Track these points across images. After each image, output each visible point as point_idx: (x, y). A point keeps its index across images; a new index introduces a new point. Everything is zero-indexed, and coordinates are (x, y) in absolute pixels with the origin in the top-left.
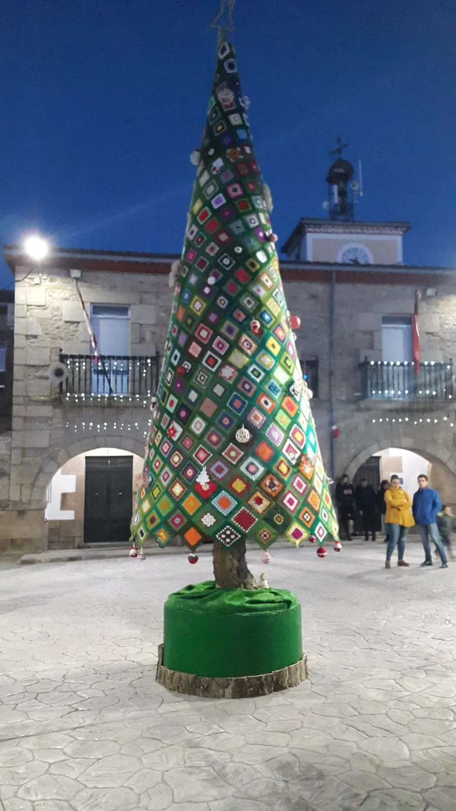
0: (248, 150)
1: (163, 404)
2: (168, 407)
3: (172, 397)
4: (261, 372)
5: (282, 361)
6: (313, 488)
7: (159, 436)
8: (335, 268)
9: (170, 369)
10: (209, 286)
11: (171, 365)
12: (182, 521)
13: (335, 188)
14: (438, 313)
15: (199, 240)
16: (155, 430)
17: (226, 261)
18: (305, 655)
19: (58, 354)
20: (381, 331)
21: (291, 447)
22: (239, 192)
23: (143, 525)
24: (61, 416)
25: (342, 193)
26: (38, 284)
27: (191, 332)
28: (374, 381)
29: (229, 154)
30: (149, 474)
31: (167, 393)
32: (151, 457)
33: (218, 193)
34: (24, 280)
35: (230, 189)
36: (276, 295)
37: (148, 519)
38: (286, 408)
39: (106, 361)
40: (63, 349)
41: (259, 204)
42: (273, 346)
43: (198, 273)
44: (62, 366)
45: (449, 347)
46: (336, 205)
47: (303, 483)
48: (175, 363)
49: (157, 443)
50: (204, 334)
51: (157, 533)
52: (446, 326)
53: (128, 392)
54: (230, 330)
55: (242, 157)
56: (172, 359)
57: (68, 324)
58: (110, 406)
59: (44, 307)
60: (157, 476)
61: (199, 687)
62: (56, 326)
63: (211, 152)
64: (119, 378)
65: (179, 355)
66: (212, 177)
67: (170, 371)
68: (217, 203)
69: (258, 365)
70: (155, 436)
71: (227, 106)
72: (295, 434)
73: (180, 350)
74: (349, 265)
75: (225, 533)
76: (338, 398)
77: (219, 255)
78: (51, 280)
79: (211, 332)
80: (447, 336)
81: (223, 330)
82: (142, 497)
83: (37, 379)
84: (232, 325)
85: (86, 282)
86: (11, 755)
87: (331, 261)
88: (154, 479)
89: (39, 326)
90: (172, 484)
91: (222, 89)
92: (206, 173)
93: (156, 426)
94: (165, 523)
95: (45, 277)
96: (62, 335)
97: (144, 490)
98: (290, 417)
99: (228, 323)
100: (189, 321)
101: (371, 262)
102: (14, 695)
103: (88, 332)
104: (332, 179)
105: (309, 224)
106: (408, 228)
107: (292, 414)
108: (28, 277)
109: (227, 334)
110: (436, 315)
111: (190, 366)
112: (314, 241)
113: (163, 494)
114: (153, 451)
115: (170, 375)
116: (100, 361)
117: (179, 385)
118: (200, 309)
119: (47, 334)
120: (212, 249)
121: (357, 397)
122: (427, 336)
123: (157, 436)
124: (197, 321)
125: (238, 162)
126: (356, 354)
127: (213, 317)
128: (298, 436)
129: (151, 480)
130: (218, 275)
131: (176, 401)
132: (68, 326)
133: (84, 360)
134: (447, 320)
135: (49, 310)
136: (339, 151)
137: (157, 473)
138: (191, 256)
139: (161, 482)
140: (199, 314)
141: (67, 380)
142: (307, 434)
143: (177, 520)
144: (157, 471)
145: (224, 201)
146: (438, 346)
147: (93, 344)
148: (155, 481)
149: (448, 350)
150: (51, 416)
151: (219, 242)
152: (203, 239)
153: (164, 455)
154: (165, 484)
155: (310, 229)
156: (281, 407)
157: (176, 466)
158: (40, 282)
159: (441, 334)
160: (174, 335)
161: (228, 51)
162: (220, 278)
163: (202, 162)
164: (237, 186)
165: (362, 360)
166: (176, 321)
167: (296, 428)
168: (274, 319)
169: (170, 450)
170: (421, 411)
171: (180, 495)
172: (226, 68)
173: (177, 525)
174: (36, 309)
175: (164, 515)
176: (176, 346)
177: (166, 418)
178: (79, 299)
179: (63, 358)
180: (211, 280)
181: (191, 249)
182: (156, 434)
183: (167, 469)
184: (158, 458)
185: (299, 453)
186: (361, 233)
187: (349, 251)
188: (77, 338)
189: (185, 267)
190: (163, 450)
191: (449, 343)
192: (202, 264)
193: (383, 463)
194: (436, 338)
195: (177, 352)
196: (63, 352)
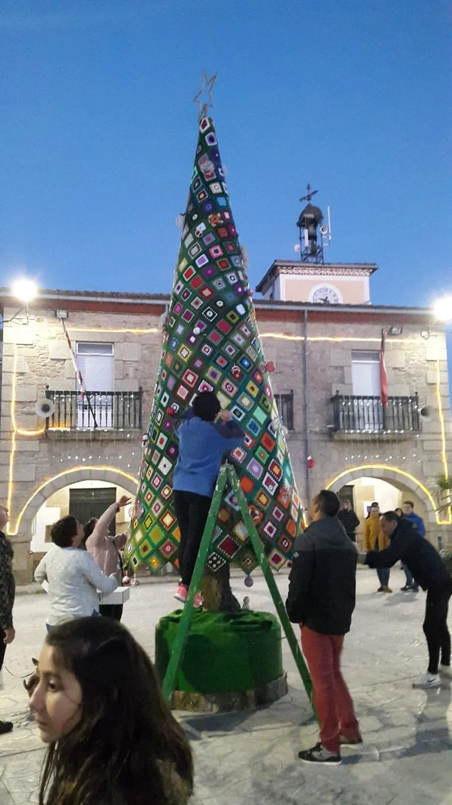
0: (227, 215)
1: (154, 442)
2: (158, 444)
3: (162, 435)
4: (242, 412)
5: (261, 402)
6: (291, 517)
7: (150, 471)
8: (306, 308)
9: (159, 409)
10: (195, 336)
11: (161, 406)
12: (172, 549)
13: (306, 233)
14: (404, 350)
15: (185, 294)
16: (146, 465)
17: (210, 314)
18: (285, 673)
19: (45, 390)
20: (350, 366)
21: (270, 479)
22: (220, 253)
23: (136, 552)
24: (47, 450)
25: (312, 237)
26: (26, 324)
27: (178, 376)
28: (346, 413)
29: (210, 219)
30: (141, 506)
31: (158, 431)
32: (143, 491)
33: (201, 254)
34: (13, 320)
35: (212, 250)
36: (254, 343)
37: (141, 547)
38: (264, 444)
39: (90, 396)
40: (49, 385)
41: (238, 263)
42: (253, 389)
43: (184, 324)
44: (49, 402)
45: (414, 381)
46: (307, 248)
47: (281, 512)
48: (165, 404)
49: (149, 478)
50: (190, 378)
51: (150, 561)
52: (411, 362)
53: (112, 427)
54: (214, 375)
55: (222, 222)
56: (162, 401)
57: (55, 362)
58: (94, 440)
59: (31, 346)
60: (149, 508)
61: (190, 703)
62: (42, 364)
63: (195, 217)
64: (104, 413)
65: (168, 397)
66: (196, 239)
67: (160, 412)
68: (200, 262)
69: (239, 406)
70: (147, 471)
71: (208, 177)
72: (273, 468)
73: (169, 393)
74: (319, 305)
75: (211, 559)
76: (312, 429)
77: (203, 308)
78: (39, 320)
79: (197, 376)
80: (413, 372)
81: (208, 375)
82: (135, 527)
83: (24, 415)
84: (215, 370)
85: (71, 321)
86: (20, 766)
87: (303, 301)
88: (146, 511)
89: (26, 364)
90: (163, 515)
91: (204, 161)
92: (190, 235)
93: (147, 462)
94: (157, 551)
95: (32, 317)
96: (49, 372)
97: (136, 521)
98: (269, 453)
99: (212, 368)
100: (177, 367)
101: (341, 302)
102: (17, 715)
103: (74, 369)
104: (302, 223)
105: (282, 267)
106: (374, 270)
107: (270, 450)
108: (16, 317)
109: (211, 378)
110: (402, 351)
111: (178, 407)
112: (287, 281)
113: (155, 524)
114: (144, 484)
115: (160, 415)
116: (85, 396)
117: (168, 425)
118: (187, 356)
119: (34, 372)
120: (197, 303)
121: (330, 428)
122: (393, 371)
123: (149, 471)
124: (184, 367)
125: (219, 226)
126: (328, 388)
127: (198, 364)
128: (276, 470)
129: (143, 511)
130: (203, 326)
131: (166, 439)
132: (54, 363)
133: (70, 396)
134: (413, 356)
135: (36, 348)
136: (309, 198)
137: (149, 505)
138: (178, 309)
139: (152, 513)
140: (186, 360)
141: (53, 415)
142: (284, 468)
143: (168, 549)
144: (149, 503)
145: (207, 261)
146: (404, 380)
147: (79, 380)
148: (147, 513)
149: (413, 384)
150: (38, 450)
151: (203, 297)
152: (188, 294)
153: (155, 488)
154: (157, 515)
155: (283, 271)
156: (260, 444)
157: (166, 498)
158: (28, 322)
159: (406, 369)
160: (164, 379)
161: (208, 126)
162: (204, 328)
163: (187, 227)
164: (218, 248)
165: (334, 394)
166: (164, 366)
167: (274, 462)
168: (252, 366)
169: (160, 484)
170: (391, 441)
171: (170, 525)
172: (207, 140)
173: (167, 553)
174: (23, 348)
175: (156, 543)
176: (165, 389)
177: (156, 455)
178: (66, 338)
179: (49, 394)
180: (197, 330)
181: (178, 303)
182: (147, 469)
183: (158, 501)
184: (149, 491)
185: (277, 485)
186: (330, 275)
187: (320, 291)
188: (63, 375)
189: (172, 318)
190: (154, 484)
191: (414, 378)
192: (188, 316)
193: (356, 492)
194: (402, 373)
195: (166, 395)
196: (50, 389)
